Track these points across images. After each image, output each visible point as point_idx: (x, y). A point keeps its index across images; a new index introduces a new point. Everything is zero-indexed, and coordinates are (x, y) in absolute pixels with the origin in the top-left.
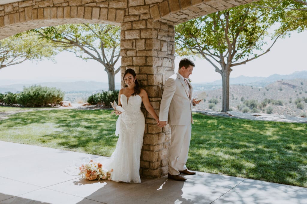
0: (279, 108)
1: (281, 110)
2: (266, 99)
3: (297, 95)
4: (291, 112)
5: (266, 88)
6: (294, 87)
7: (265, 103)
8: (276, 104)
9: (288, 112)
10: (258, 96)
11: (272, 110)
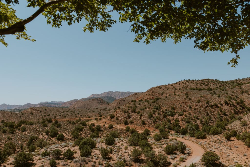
0: (30, 127)
1: (32, 128)
3: (43, 117)
4: (39, 130)
5: (21, 113)
6: (41, 112)
7: (21, 124)
8: (28, 124)
9: (36, 129)
10: (16, 119)
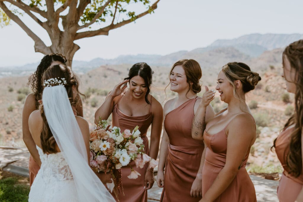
2: (90, 89)
5: (88, 74)
7: (89, 94)
8: (102, 95)
11: (97, 102)
